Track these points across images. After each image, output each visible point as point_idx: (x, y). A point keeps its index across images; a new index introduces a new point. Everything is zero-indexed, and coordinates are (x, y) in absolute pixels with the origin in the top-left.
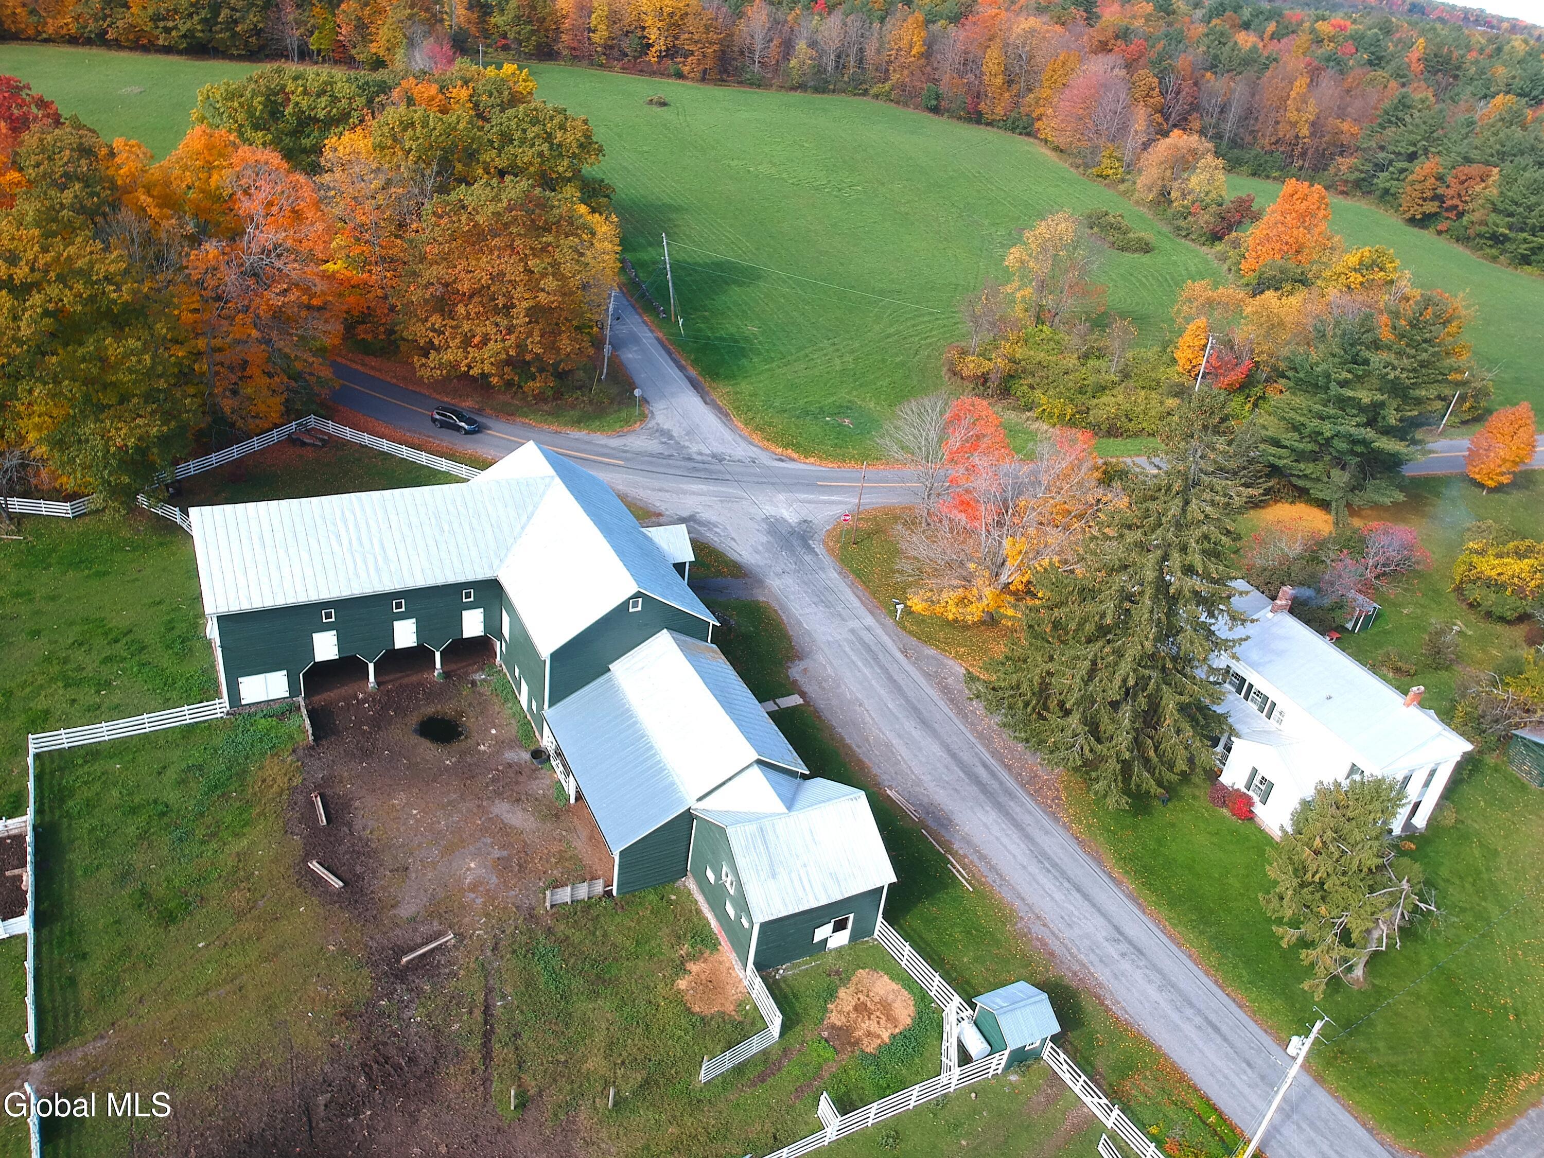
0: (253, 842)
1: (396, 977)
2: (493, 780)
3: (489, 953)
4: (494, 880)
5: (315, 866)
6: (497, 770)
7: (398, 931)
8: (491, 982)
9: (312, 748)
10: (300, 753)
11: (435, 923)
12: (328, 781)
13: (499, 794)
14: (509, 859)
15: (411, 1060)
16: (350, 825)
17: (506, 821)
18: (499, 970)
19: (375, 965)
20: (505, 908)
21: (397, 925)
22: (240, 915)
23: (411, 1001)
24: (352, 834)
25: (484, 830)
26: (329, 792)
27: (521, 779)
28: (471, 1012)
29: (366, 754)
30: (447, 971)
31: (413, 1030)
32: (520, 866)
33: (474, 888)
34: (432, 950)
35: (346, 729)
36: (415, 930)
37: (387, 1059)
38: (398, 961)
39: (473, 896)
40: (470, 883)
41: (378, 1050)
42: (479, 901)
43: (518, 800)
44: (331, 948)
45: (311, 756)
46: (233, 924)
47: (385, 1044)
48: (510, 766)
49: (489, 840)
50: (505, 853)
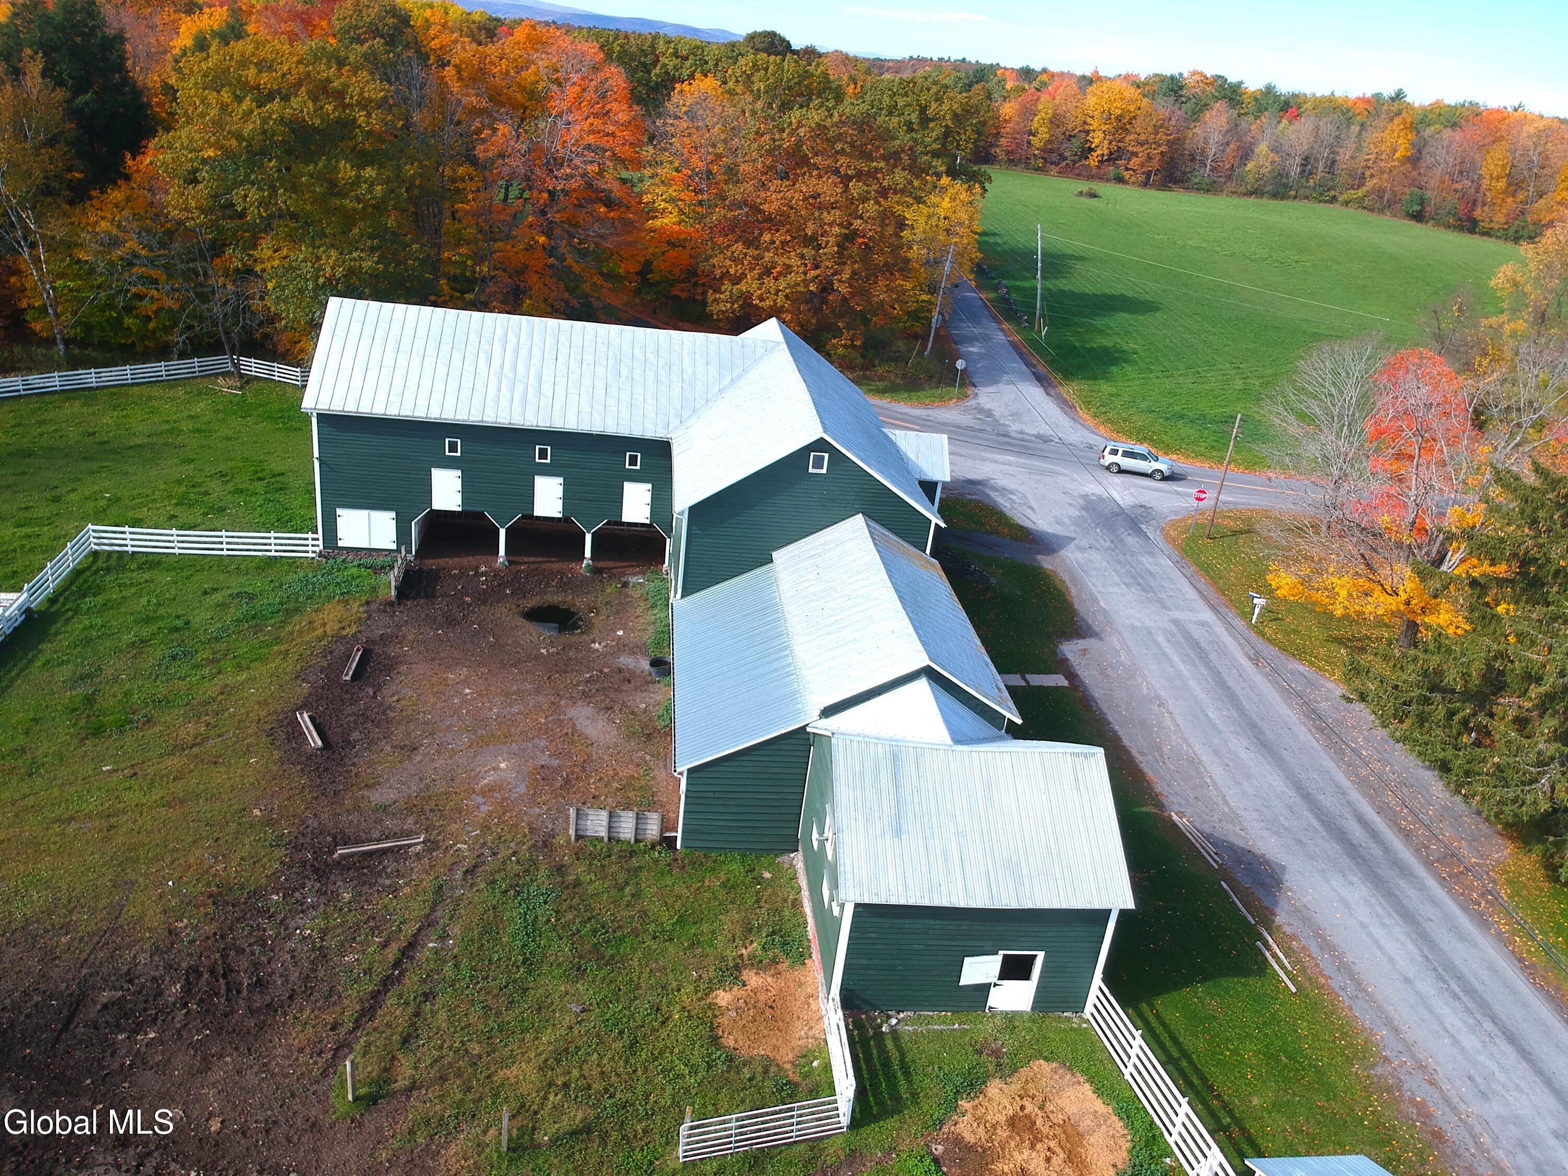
0: (251, 679)
1: (315, 870)
2: (588, 681)
3: (459, 875)
4: (522, 789)
5: (304, 719)
6: (601, 671)
7: (355, 817)
8: (439, 913)
9: (391, 604)
10: (374, 607)
11: (411, 820)
12: (385, 640)
13: (586, 696)
14: (557, 770)
15: (260, 984)
16: (378, 688)
17: (578, 727)
18: (457, 903)
19: (298, 848)
20: (515, 826)
21: (357, 808)
22: (177, 749)
23: (313, 907)
24: (375, 696)
25: (545, 731)
26: (378, 649)
27: (626, 687)
28: (385, 945)
29: (450, 622)
30: (388, 882)
31: (291, 945)
32: (567, 781)
33: (488, 792)
34: (384, 851)
35: (445, 595)
36: (379, 821)
37: (228, 971)
38: (332, 852)
39: (480, 800)
40: (487, 785)
41: (224, 956)
42: (484, 808)
43: (607, 709)
44: (257, 812)
45: (384, 611)
46: (161, 756)
47: (240, 951)
48: (620, 671)
49: (543, 743)
50: (555, 762)
